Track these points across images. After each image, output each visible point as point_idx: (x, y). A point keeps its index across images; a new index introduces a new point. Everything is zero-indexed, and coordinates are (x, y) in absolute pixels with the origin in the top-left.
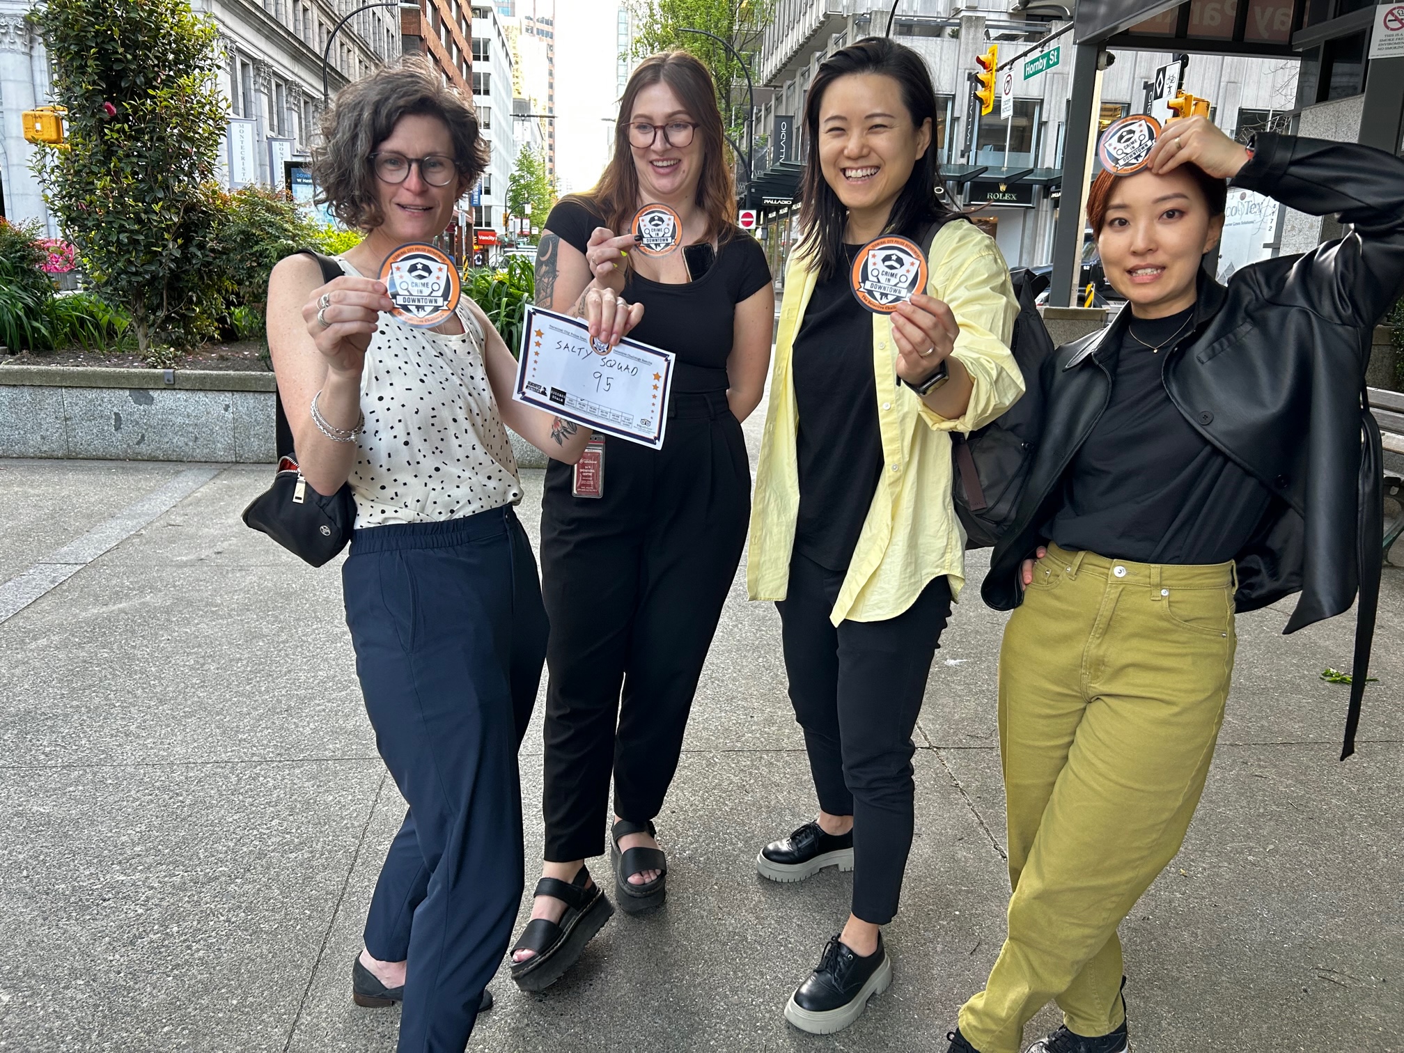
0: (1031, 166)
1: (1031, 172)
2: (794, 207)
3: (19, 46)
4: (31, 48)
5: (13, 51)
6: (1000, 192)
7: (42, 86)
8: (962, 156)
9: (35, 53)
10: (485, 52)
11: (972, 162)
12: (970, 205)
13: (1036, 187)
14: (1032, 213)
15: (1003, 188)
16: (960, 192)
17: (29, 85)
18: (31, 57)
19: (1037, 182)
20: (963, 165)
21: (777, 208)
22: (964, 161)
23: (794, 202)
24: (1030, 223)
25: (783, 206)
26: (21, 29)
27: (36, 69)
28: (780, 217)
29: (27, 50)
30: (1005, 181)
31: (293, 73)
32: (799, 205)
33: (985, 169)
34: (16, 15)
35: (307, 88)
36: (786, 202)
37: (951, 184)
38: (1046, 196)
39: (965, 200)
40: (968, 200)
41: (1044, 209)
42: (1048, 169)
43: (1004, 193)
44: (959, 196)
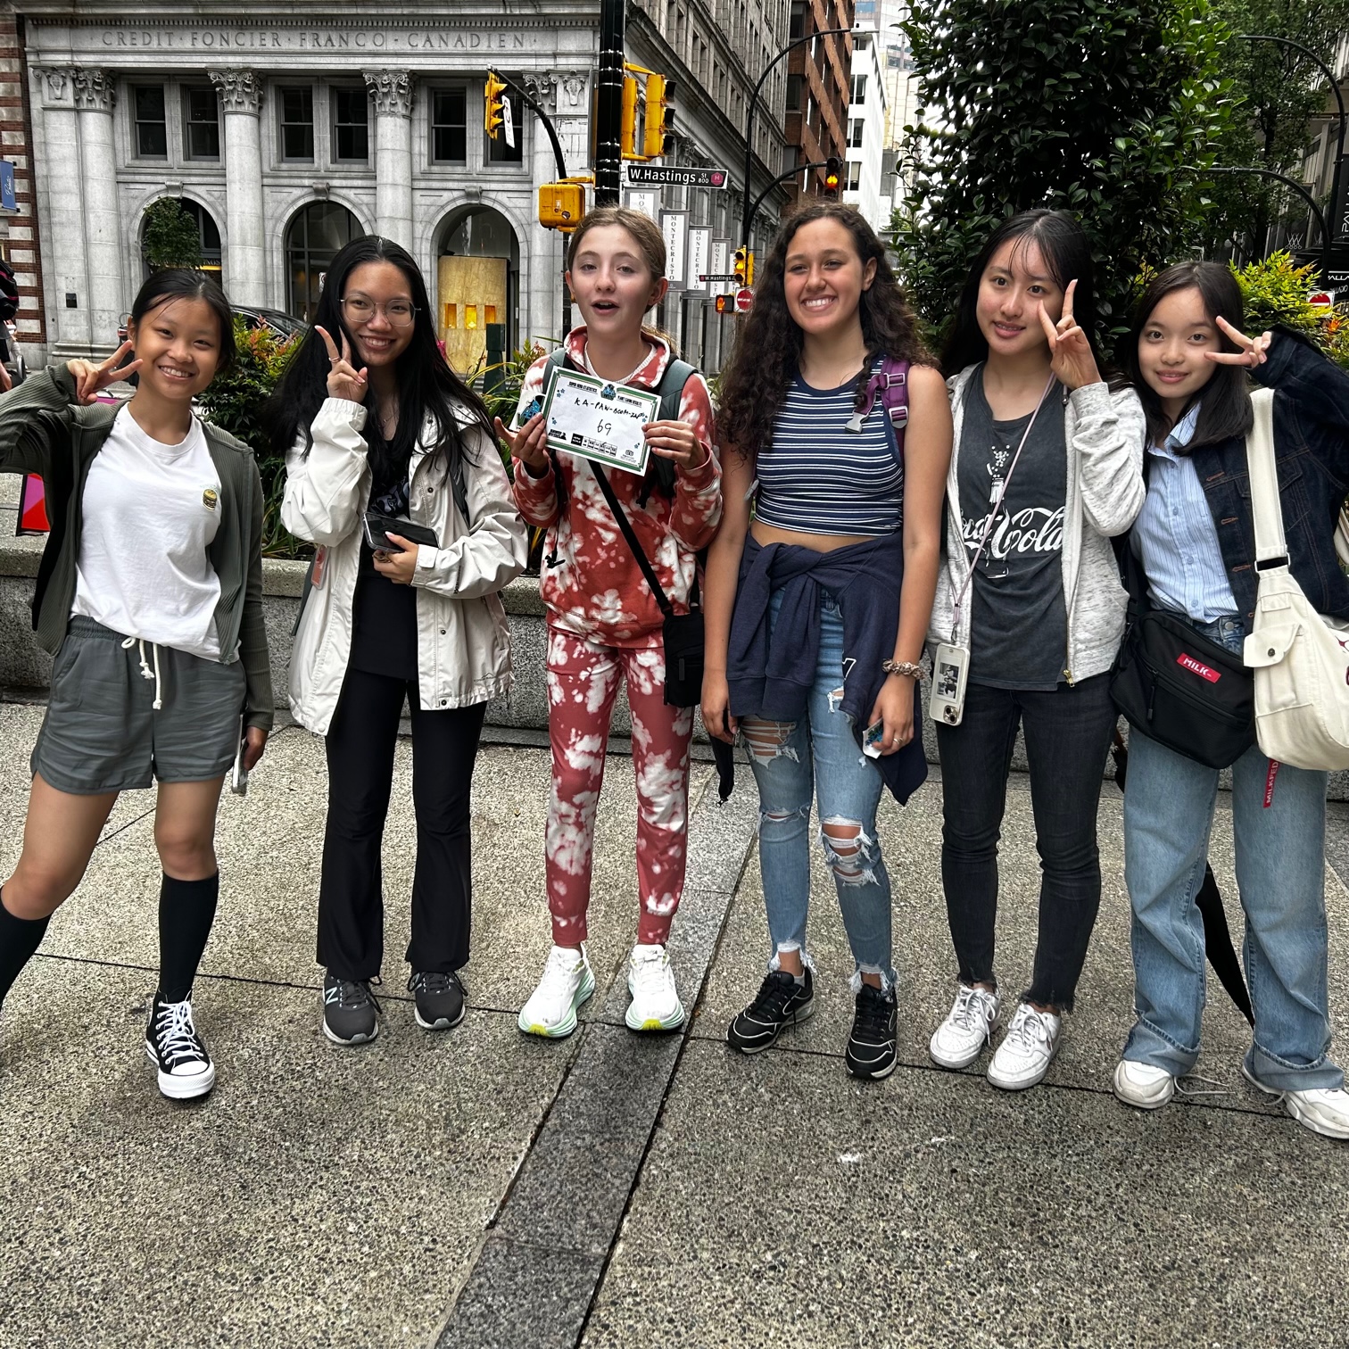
3: (400, 109)
4: (412, 110)
5: (393, 114)
7: (420, 154)
9: (416, 116)
10: (859, 91)
17: (406, 155)
18: (411, 120)
26: (403, 88)
27: (416, 134)
29: (408, 113)
31: (687, 127)
34: (400, 71)
35: (698, 147)
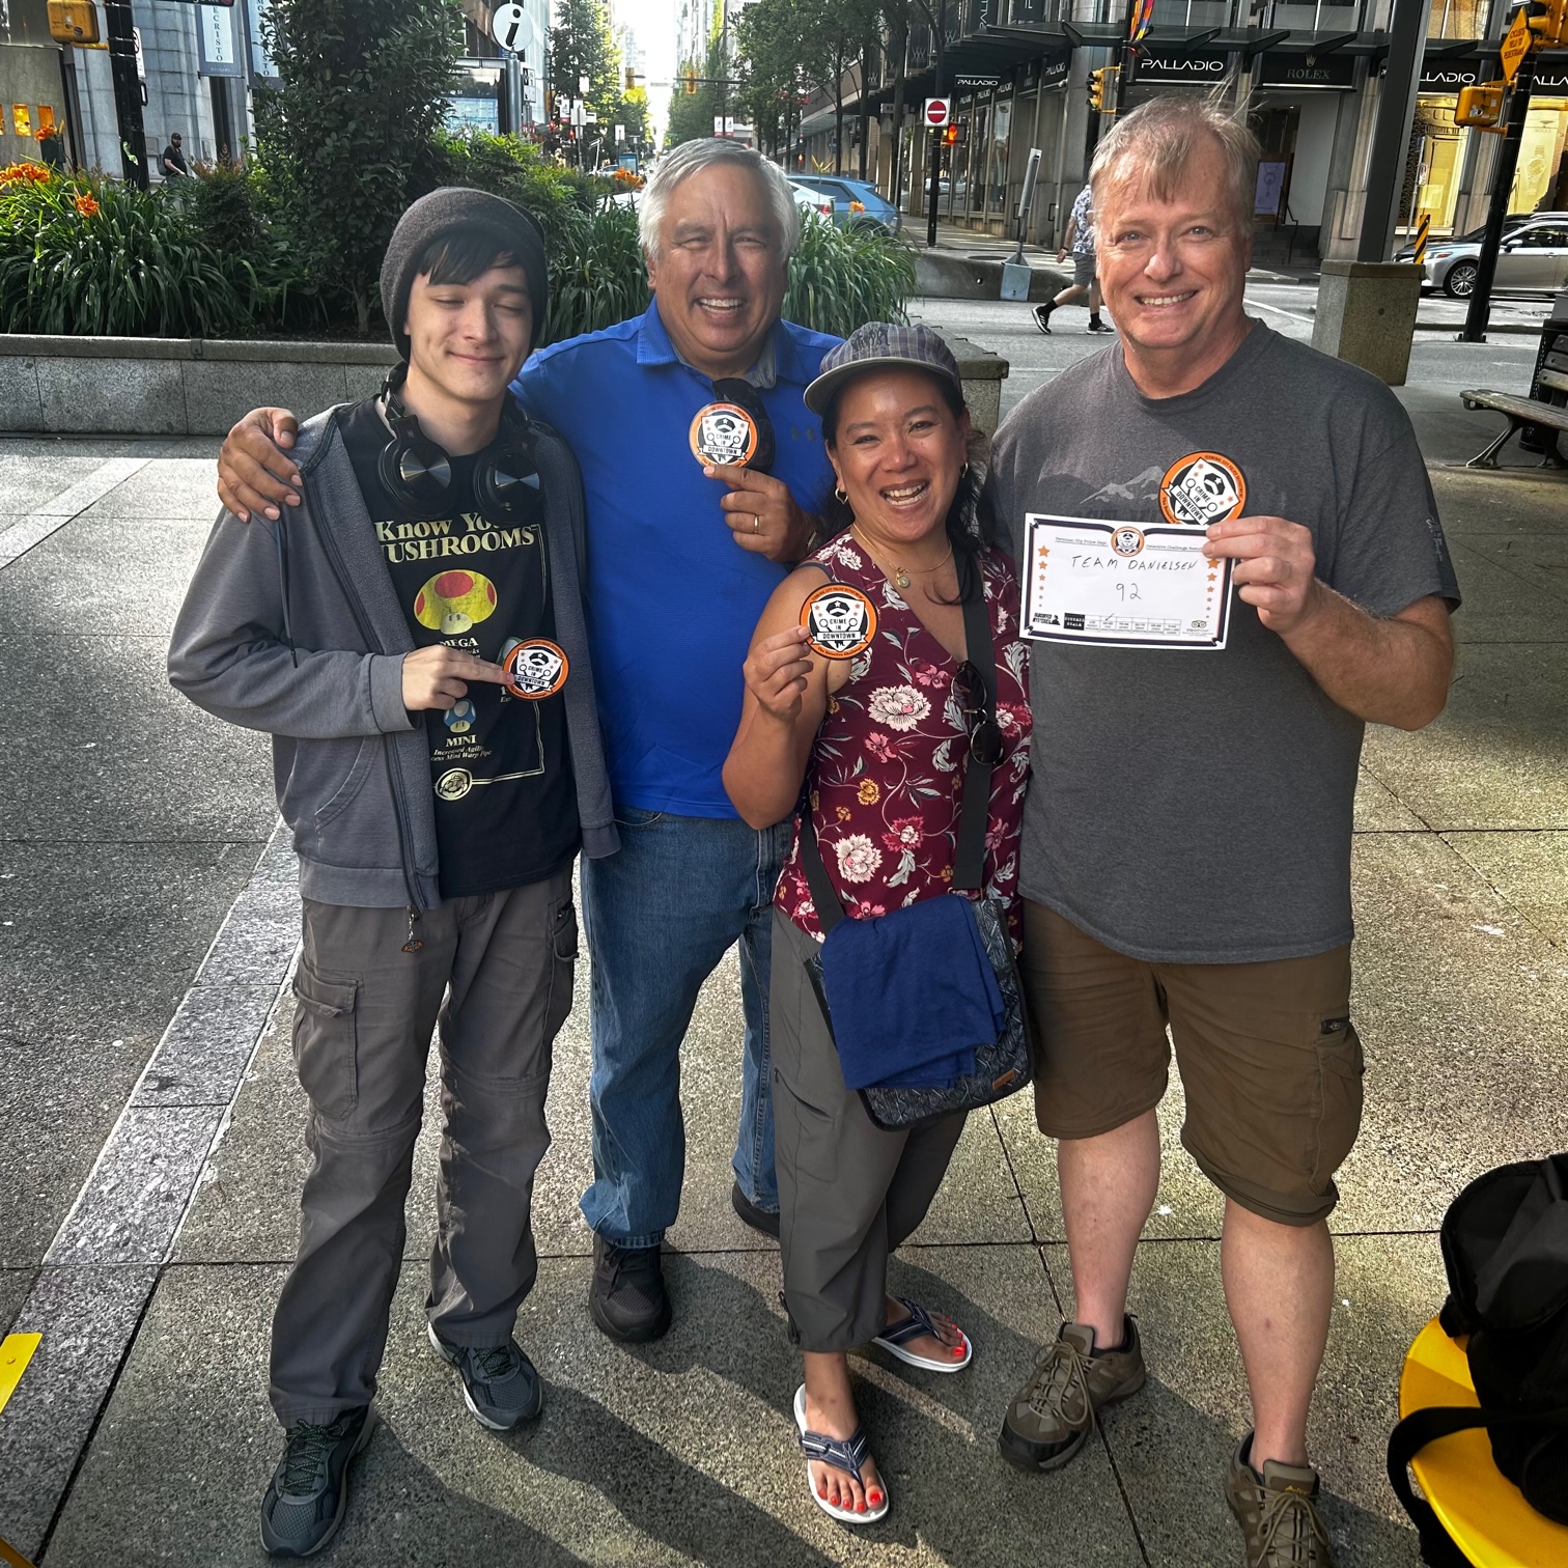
0: (1354, 29)
1: (1352, 37)
2: (1001, 90)
6: (1305, 67)
8: (1253, 13)
11: (1266, 25)
12: (1260, 88)
13: (1360, 60)
14: (1350, 100)
15: (1310, 61)
16: (1247, 70)
19: (1361, 52)
20: (1254, 26)
21: (974, 91)
22: (1255, 20)
23: (1002, 82)
24: (1347, 115)
25: (982, 88)
28: (980, 102)
30: (1313, 51)
32: (1008, 87)
33: (1286, 34)
36: (990, 83)
37: (1234, 56)
38: (1373, 74)
39: (1254, 81)
40: (1258, 80)
41: (1370, 93)
42: (1380, 31)
43: (1312, 69)
44: (1246, 75)
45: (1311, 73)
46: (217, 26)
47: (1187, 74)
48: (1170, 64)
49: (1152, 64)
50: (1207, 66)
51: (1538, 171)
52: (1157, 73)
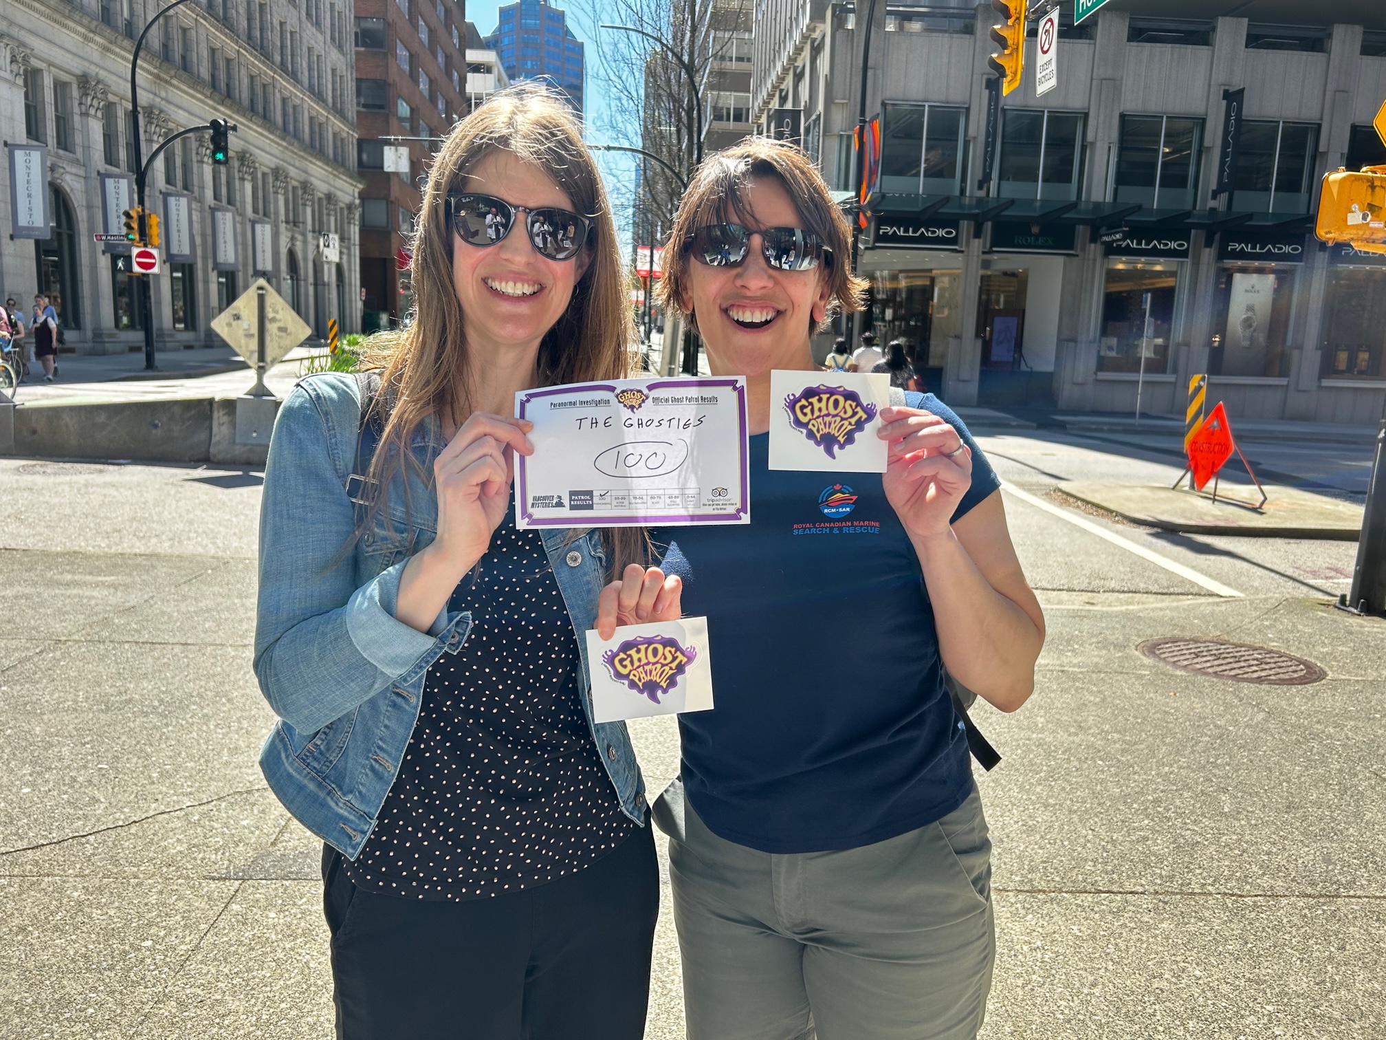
0: (1073, 200)
6: (1030, 235)
8: (980, 188)
11: (993, 193)
12: (990, 252)
13: (1080, 229)
14: (1075, 261)
15: (1035, 230)
16: (977, 234)
19: (1083, 222)
20: (981, 198)
22: (982, 193)
24: (1072, 276)
30: (1038, 220)
33: (1012, 202)
37: (964, 224)
38: (1094, 239)
39: (984, 246)
40: (988, 245)
41: (1092, 257)
42: (1097, 205)
43: (1037, 236)
44: (977, 240)
45: (1037, 240)
46: (29, 196)
47: (922, 239)
48: (906, 231)
49: (890, 230)
50: (941, 233)
51: (1250, 326)
52: (894, 238)
